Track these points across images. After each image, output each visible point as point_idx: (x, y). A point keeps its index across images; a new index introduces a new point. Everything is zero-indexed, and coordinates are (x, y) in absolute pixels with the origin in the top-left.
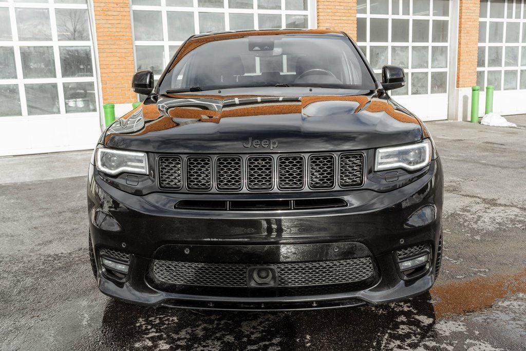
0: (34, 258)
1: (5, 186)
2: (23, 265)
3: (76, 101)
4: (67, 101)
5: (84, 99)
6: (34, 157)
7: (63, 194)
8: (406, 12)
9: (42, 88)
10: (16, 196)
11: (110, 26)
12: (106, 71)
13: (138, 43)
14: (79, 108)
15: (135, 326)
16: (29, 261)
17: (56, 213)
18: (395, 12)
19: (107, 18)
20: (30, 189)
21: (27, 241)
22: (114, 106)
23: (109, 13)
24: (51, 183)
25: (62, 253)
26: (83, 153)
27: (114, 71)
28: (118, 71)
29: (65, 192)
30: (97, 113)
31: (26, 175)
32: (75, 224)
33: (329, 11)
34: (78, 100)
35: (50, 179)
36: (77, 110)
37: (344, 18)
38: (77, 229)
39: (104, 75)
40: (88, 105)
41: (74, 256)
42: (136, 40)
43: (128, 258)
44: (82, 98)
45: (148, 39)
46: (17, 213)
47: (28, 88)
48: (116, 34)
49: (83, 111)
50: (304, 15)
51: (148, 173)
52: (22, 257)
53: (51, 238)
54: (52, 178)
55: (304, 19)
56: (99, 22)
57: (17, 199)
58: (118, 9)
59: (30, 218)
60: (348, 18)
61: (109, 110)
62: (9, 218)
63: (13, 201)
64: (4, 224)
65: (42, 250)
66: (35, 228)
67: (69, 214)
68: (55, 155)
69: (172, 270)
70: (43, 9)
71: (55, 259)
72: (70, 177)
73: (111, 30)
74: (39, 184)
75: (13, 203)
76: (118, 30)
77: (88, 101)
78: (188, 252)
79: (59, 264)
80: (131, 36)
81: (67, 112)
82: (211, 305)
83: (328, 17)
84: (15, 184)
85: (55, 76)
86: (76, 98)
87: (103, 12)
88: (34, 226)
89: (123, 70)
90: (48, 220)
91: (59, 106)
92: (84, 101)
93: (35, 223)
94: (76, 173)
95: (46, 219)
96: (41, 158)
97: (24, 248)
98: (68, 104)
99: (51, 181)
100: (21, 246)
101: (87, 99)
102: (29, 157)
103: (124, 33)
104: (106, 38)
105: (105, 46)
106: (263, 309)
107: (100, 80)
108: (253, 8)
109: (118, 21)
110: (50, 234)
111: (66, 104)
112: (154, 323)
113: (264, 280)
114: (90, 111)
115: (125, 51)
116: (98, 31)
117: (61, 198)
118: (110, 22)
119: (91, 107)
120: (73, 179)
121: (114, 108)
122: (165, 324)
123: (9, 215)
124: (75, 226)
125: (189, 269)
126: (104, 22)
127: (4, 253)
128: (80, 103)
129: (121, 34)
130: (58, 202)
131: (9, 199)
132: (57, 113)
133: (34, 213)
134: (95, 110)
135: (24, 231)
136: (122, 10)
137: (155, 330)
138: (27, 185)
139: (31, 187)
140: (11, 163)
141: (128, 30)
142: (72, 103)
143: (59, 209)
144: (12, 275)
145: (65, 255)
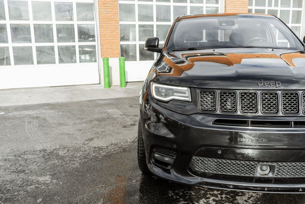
0: (87, 149)
1: (53, 104)
2: (82, 153)
3: (85, 56)
4: (80, 56)
5: (89, 55)
6: (62, 87)
7: (88, 110)
8: (276, 5)
9: (67, 48)
10: (62, 110)
11: (106, 12)
12: (103, 39)
13: (121, 23)
14: (87, 60)
15: (168, 196)
16: (85, 151)
17: (88, 122)
18: (270, 5)
19: (105, 8)
20: (68, 106)
21: (78, 137)
22: (108, 59)
23: (107, 5)
24: (78, 103)
25: (102, 146)
26: (89, 86)
27: (108, 39)
28: (110, 38)
29: (88, 109)
30: (96, 64)
31: (61, 98)
32: (102, 129)
33: (232, 4)
34: (86, 55)
35: (76, 100)
36: (85, 61)
37: (241, 9)
38: (105, 131)
39: (102, 41)
40: (92, 58)
41: (110, 148)
42: (120, 21)
43: (174, 154)
44: (88, 54)
45: (127, 20)
46: (66, 120)
47: (60, 48)
48: (110, 17)
49: (89, 62)
50: (216, 7)
51: (191, 101)
52: (80, 148)
53: (92, 137)
54: (77, 100)
55: (216, 10)
56: (100, 10)
57: (63, 112)
58: (112, 3)
59: (75, 124)
60: (243, 9)
61: (106, 61)
62: (63, 124)
63: (61, 113)
64: (61, 127)
65: (90, 144)
66: (80, 130)
67: (97, 123)
68: (74, 87)
69: (204, 163)
70: (69, 3)
71: (99, 150)
72: (87, 100)
73: (107, 15)
74: (71, 103)
75: (61, 114)
76: (111, 15)
77: (92, 56)
78: (221, 152)
79: (103, 153)
80: (118, 19)
81: (80, 62)
82: (231, 187)
83: (231, 8)
84: (58, 103)
85: (74, 41)
86: (86, 54)
87: (103, 5)
88: (79, 129)
89: (113, 38)
90: (86, 125)
91: (76, 58)
92: (89, 56)
93: (79, 127)
94: (90, 98)
95: (84, 125)
96: (66, 88)
97: (79, 142)
98: (81, 57)
99: (78, 102)
100: (76, 141)
101: (92, 55)
102: (59, 88)
103: (114, 17)
104: (104, 20)
105: (104, 24)
106: (266, 191)
107: (100, 44)
108: (187, 2)
109: (112, 10)
110: (90, 134)
111: (80, 57)
112: (180, 195)
113: (264, 172)
114: (93, 62)
115: (114, 27)
116: (100, 15)
117: (88, 113)
118: (107, 10)
119: (93, 59)
120: (90, 101)
121: (108, 60)
122: (187, 196)
123: (62, 122)
124: (103, 130)
125: (213, 162)
126: (104, 10)
127: (68, 144)
128: (88, 57)
129: (113, 17)
130: (87, 114)
131: (58, 112)
132: (75, 63)
133: (76, 121)
134: (95, 61)
135: (75, 132)
136: (114, 3)
137: (182, 199)
138: (65, 104)
139: (68, 105)
140: (50, 91)
141: (116, 15)
142: (83, 57)
143: (89, 119)
144: (78, 159)
145: (105, 148)
